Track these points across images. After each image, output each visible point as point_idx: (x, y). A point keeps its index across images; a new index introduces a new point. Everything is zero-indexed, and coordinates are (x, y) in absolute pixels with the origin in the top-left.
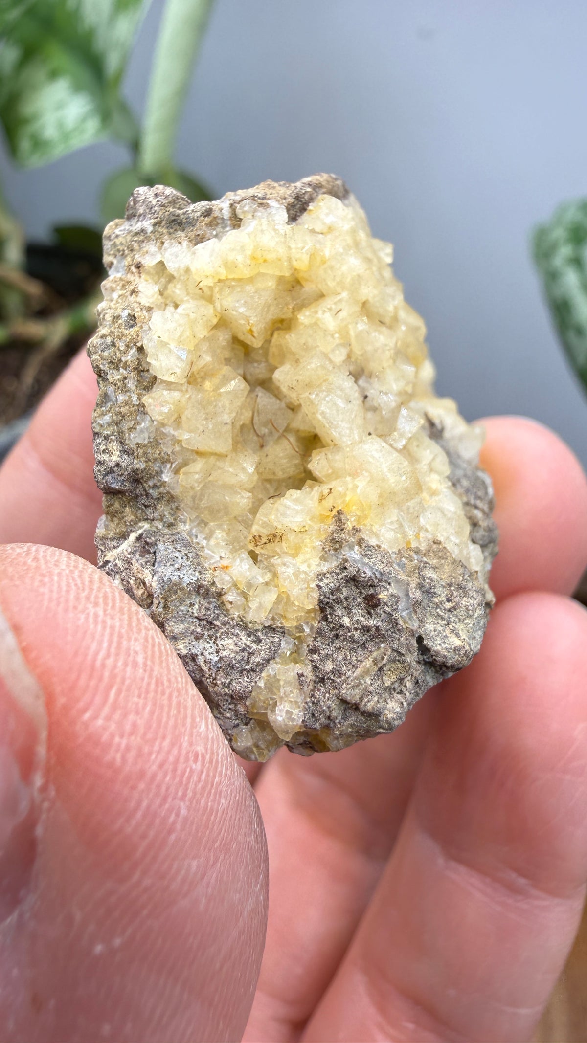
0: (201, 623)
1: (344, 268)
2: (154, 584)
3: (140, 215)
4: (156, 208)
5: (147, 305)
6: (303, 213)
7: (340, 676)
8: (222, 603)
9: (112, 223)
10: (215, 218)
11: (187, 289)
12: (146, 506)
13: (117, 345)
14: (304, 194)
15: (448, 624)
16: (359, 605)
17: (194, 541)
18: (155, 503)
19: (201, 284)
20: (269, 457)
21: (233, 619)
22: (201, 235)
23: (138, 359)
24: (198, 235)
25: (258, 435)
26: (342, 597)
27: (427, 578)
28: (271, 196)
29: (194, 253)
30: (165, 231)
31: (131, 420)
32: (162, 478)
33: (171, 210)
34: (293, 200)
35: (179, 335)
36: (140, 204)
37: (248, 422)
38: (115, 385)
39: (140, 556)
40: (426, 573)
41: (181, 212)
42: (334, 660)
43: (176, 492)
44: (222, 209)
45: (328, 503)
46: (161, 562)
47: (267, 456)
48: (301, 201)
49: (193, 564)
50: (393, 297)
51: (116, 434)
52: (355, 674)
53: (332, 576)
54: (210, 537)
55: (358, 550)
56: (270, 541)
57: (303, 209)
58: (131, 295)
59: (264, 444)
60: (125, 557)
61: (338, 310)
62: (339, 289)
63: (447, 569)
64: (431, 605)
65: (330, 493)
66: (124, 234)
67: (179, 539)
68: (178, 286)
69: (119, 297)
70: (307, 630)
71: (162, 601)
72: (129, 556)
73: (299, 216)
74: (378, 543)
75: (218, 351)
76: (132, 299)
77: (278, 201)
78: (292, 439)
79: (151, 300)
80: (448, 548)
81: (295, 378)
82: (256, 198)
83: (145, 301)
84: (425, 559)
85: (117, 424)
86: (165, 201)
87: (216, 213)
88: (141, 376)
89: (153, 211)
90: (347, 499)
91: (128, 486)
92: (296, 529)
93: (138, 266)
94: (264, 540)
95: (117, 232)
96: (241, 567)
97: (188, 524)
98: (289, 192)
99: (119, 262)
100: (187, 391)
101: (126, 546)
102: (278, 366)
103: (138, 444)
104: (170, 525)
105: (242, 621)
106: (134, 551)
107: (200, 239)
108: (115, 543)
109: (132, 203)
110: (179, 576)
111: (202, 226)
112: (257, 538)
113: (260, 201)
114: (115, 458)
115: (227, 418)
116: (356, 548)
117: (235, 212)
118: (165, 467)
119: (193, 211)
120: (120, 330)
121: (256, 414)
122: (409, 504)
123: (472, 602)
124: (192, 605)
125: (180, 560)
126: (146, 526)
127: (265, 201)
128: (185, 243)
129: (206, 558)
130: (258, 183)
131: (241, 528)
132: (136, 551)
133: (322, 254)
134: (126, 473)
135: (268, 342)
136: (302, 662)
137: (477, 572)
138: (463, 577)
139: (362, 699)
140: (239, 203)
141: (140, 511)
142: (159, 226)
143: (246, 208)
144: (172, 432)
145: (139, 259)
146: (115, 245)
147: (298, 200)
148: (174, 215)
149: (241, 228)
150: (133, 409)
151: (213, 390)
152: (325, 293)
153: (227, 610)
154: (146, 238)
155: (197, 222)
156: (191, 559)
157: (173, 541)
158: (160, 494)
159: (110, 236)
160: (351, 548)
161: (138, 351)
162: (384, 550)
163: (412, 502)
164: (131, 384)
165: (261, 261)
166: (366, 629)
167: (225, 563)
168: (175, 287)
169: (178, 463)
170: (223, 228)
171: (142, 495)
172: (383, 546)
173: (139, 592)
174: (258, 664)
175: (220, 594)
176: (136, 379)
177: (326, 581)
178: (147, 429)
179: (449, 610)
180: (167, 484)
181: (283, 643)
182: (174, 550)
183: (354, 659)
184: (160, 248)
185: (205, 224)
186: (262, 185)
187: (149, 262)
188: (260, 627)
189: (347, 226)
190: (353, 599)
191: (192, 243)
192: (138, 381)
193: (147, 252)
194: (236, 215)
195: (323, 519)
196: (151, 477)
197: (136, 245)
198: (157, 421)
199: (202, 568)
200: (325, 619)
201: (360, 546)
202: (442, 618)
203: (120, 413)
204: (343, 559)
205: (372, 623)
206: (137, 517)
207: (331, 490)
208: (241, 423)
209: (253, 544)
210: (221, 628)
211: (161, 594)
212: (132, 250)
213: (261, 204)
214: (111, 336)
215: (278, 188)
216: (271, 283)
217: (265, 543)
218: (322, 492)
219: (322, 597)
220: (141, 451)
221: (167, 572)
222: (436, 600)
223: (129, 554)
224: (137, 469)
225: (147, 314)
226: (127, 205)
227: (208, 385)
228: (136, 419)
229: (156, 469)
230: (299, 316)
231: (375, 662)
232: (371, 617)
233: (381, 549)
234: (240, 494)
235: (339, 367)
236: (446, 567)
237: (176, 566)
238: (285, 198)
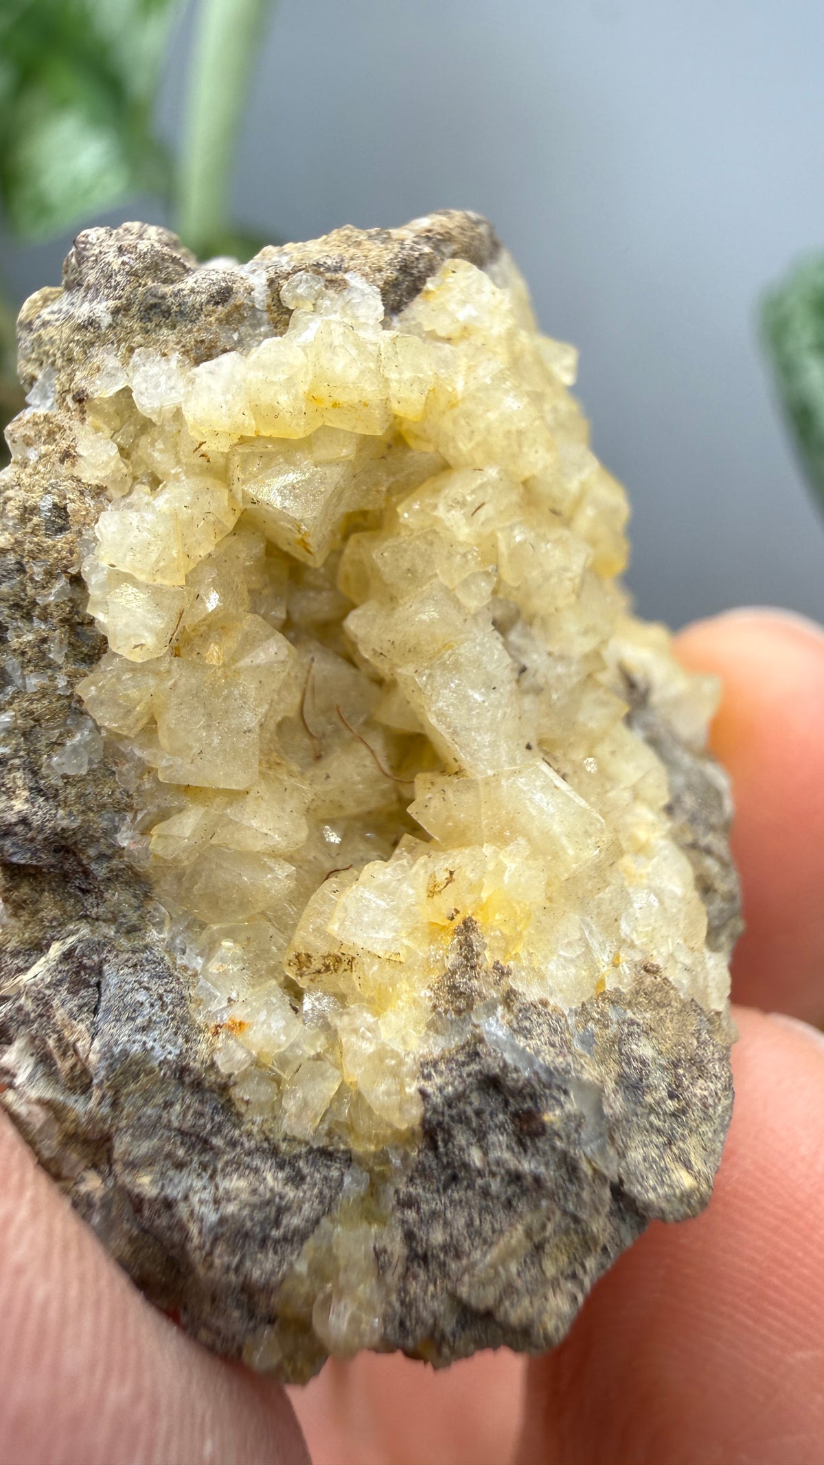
0: (186, 1139)
1: (492, 416)
2: (93, 1058)
3: (89, 288)
4: (119, 278)
5: (94, 482)
6: (414, 296)
7: (458, 1256)
8: (229, 1100)
9: (36, 295)
10: (238, 308)
11: (177, 453)
12: (85, 892)
13: (28, 570)
14: (417, 259)
15: (670, 1143)
16: (501, 1127)
17: (179, 962)
18: (102, 887)
19: (204, 448)
20: (332, 780)
21: (249, 1134)
22: (207, 341)
23: (71, 600)
24: (202, 341)
25: (311, 736)
26: (470, 1111)
27: (634, 1058)
28: (352, 263)
29: (192, 381)
30: (137, 326)
31: (53, 729)
32: (115, 840)
33: (150, 284)
34: (396, 274)
35: (154, 559)
36: (90, 264)
37: (293, 713)
38: (23, 653)
39: (69, 993)
40: (634, 1047)
41: (168, 289)
42: (446, 1224)
43: (145, 866)
44: (253, 290)
45: (446, 902)
46: (108, 1011)
47: (328, 777)
48: (412, 275)
49: (173, 1019)
50: (580, 468)
51: (22, 753)
52: (488, 1257)
53: (451, 1070)
54: (211, 949)
55: (503, 1017)
56: (327, 968)
57: (415, 289)
58: (62, 461)
59: (323, 753)
60: (39, 992)
61: (477, 505)
62: (479, 457)
63: (670, 1029)
64: (639, 1110)
65: (450, 880)
66: (57, 320)
67: (147, 959)
68: (160, 445)
69: (40, 458)
70: (396, 1161)
71: (110, 1093)
72: (47, 992)
73: (406, 303)
74: (545, 996)
75: (238, 580)
76: (64, 469)
77: (365, 275)
78: (377, 744)
79: (102, 474)
80: (671, 979)
81: (388, 638)
82: (322, 269)
83: (90, 476)
84: (630, 1014)
85: (24, 734)
86: (138, 265)
87: (240, 298)
88: (77, 634)
89: (113, 284)
90: (484, 895)
91: (47, 859)
92: (380, 954)
93: (80, 398)
94: (317, 964)
95: (45, 314)
96: (269, 1027)
97: (166, 928)
98: (388, 257)
99: (48, 376)
100: (169, 671)
101: (40, 970)
102: (356, 600)
103: (65, 776)
104: (132, 930)
105: (267, 1139)
106: (58, 980)
107: (203, 353)
108: (19, 962)
109: (74, 260)
110: (145, 1043)
111: (210, 324)
112: (303, 958)
113: (328, 275)
114: (19, 805)
115: (250, 719)
116: (500, 1010)
117: (278, 295)
118: (124, 819)
119: (192, 291)
120: (36, 539)
121: (308, 695)
122: (601, 895)
123: (712, 1086)
124: (168, 1105)
125: (147, 1010)
126: (85, 931)
127: (339, 275)
128: (175, 357)
129: (199, 1002)
130: (327, 232)
131: (272, 931)
132: (60, 982)
133: (450, 389)
134: (40, 837)
135: (337, 553)
136: (383, 1221)
137: (718, 1014)
138: (698, 1038)
139: (500, 1301)
140: (286, 278)
141: (72, 901)
142: (124, 316)
143: (300, 291)
144: (138, 753)
145: (83, 384)
146: (39, 341)
147: (405, 272)
148: (155, 296)
149: (290, 333)
150: (59, 704)
151: (224, 665)
152: (451, 462)
153: (239, 1115)
154: (98, 337)
155: (200, 315)
156: (170, 1007)
157: (135, 966)
158: (112, 871)
159: (31, 323)
160: (490, 1009)
161: (71, 583)
162: (554, 1010)
163: (607, 890)
164: (56, 654)
165: (329, 405)
166: (515, 1178)
167: (239, 1013)
168: (153, 443)
169: (148, 814)
170: (255, 326)
171: (75, 872)
172: (552, 1002)
173: (64, 1065)
174: (296, 1231)
175: (224, 1088)
176: (66, 642)
177: (438, 1080)
178: (86, 745)
179: (673, 1115)
180: (125, 853)
181: (347, 1180)
182: (137, 986)
183: (487, 1227)
184: (125, 363)
185: (217, 319)
186: (335, 235)
187: (103, 390)
188: (304, 1150)
189: (498, 326)
190: (491, 1114)
191: (188, 355)
192: (70, 644)
193: (98, 369)
194: (279, 300)
195: (434, 932)
196: (94, 840)
197: (77, 351)
198: (108, 730)
199: (191, 1027)
200: (434, 1147)
201: (508, 1007)
202: (659, 1131)
203: (32, 713)
204: (474, 1035)
205: (527, 1166)
206: (65, 912)
207: (451, 873)
208: (279, 718)
209: (294, 968)
210: (224, 1153)
211: (108, 1080)
212: (70, 360)
213: (331, 281)
214: (15, 552)
215: (368, 244)
216: (347, 451)
217: (319, 972)
218: (433, 876)
219: (428, 1115)
220: (72, 792)
221: (123, 1035)
222: (649, 1099)
223: (48, 987)
224: (62, 829)
225: (92, 503)
226: (65, 263)
227: (214, 653)
228: (64, 724)
229: (104, 824)
230: (399, 510)
231: (529, 1233)
232: (525, 1151)
233: (550, 1009)
234: (272, 870)
235: (475, 617)
236: (668, 1024)
237: (139, 1021)
238: (380, 270)
